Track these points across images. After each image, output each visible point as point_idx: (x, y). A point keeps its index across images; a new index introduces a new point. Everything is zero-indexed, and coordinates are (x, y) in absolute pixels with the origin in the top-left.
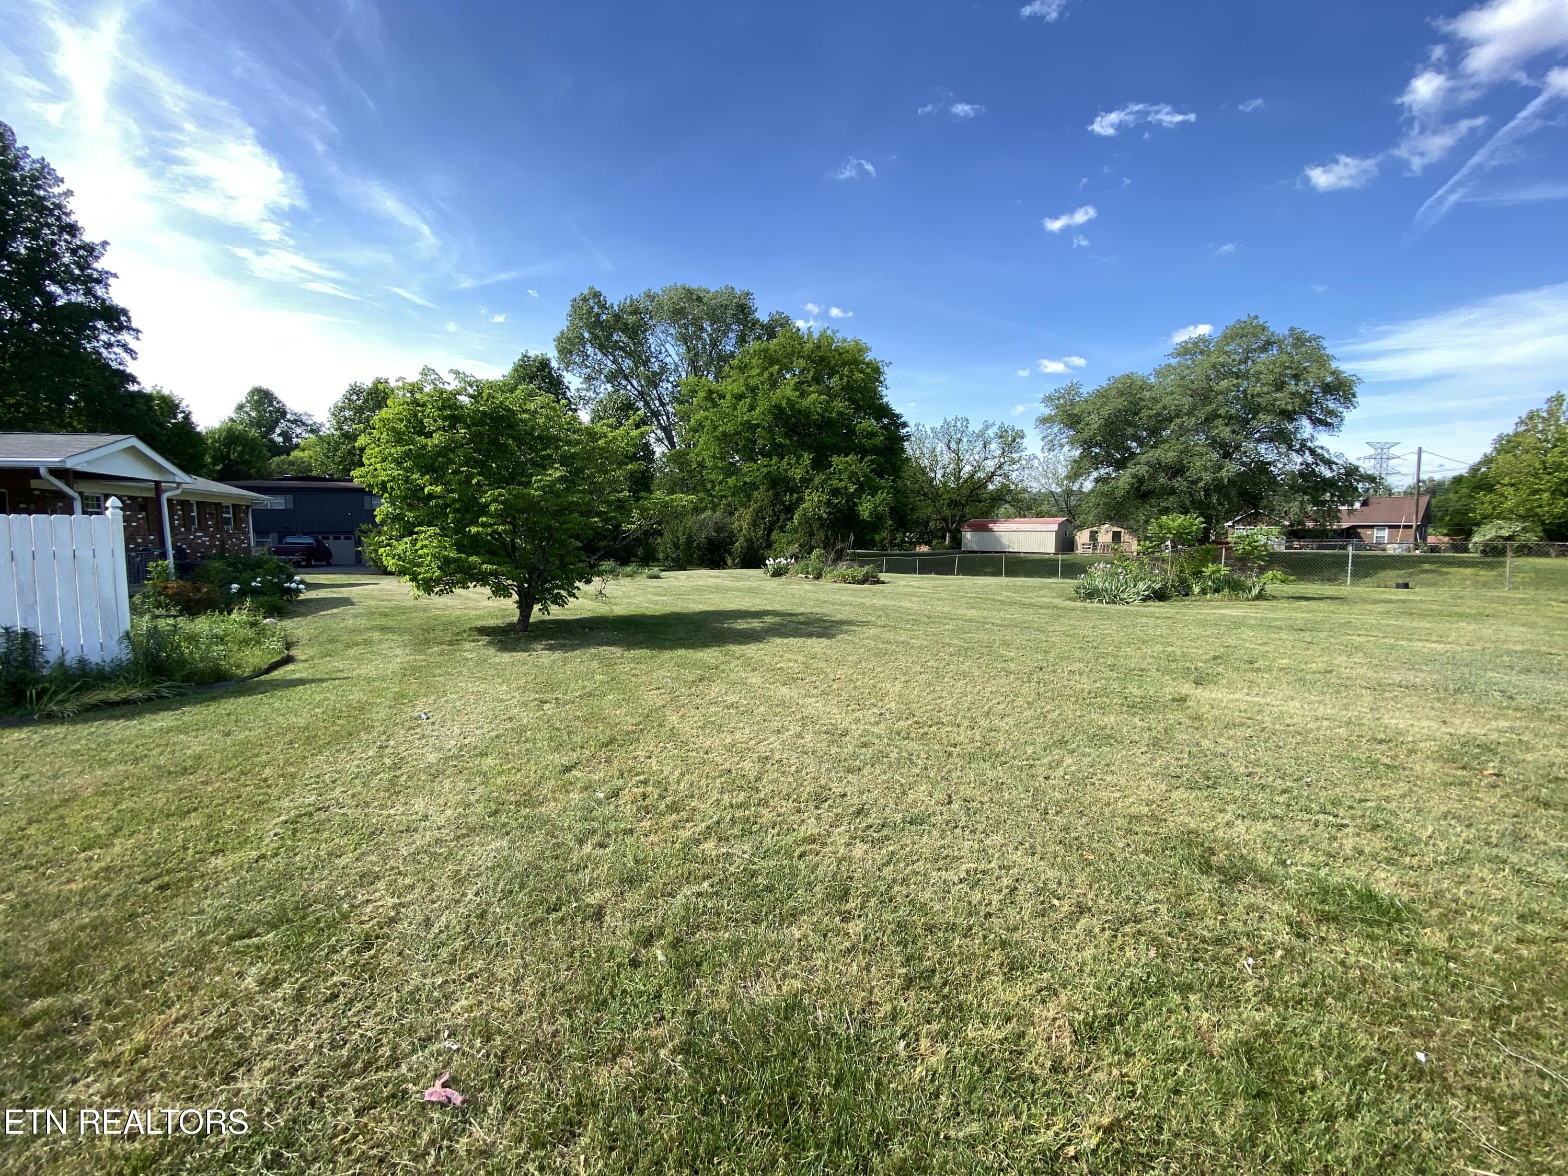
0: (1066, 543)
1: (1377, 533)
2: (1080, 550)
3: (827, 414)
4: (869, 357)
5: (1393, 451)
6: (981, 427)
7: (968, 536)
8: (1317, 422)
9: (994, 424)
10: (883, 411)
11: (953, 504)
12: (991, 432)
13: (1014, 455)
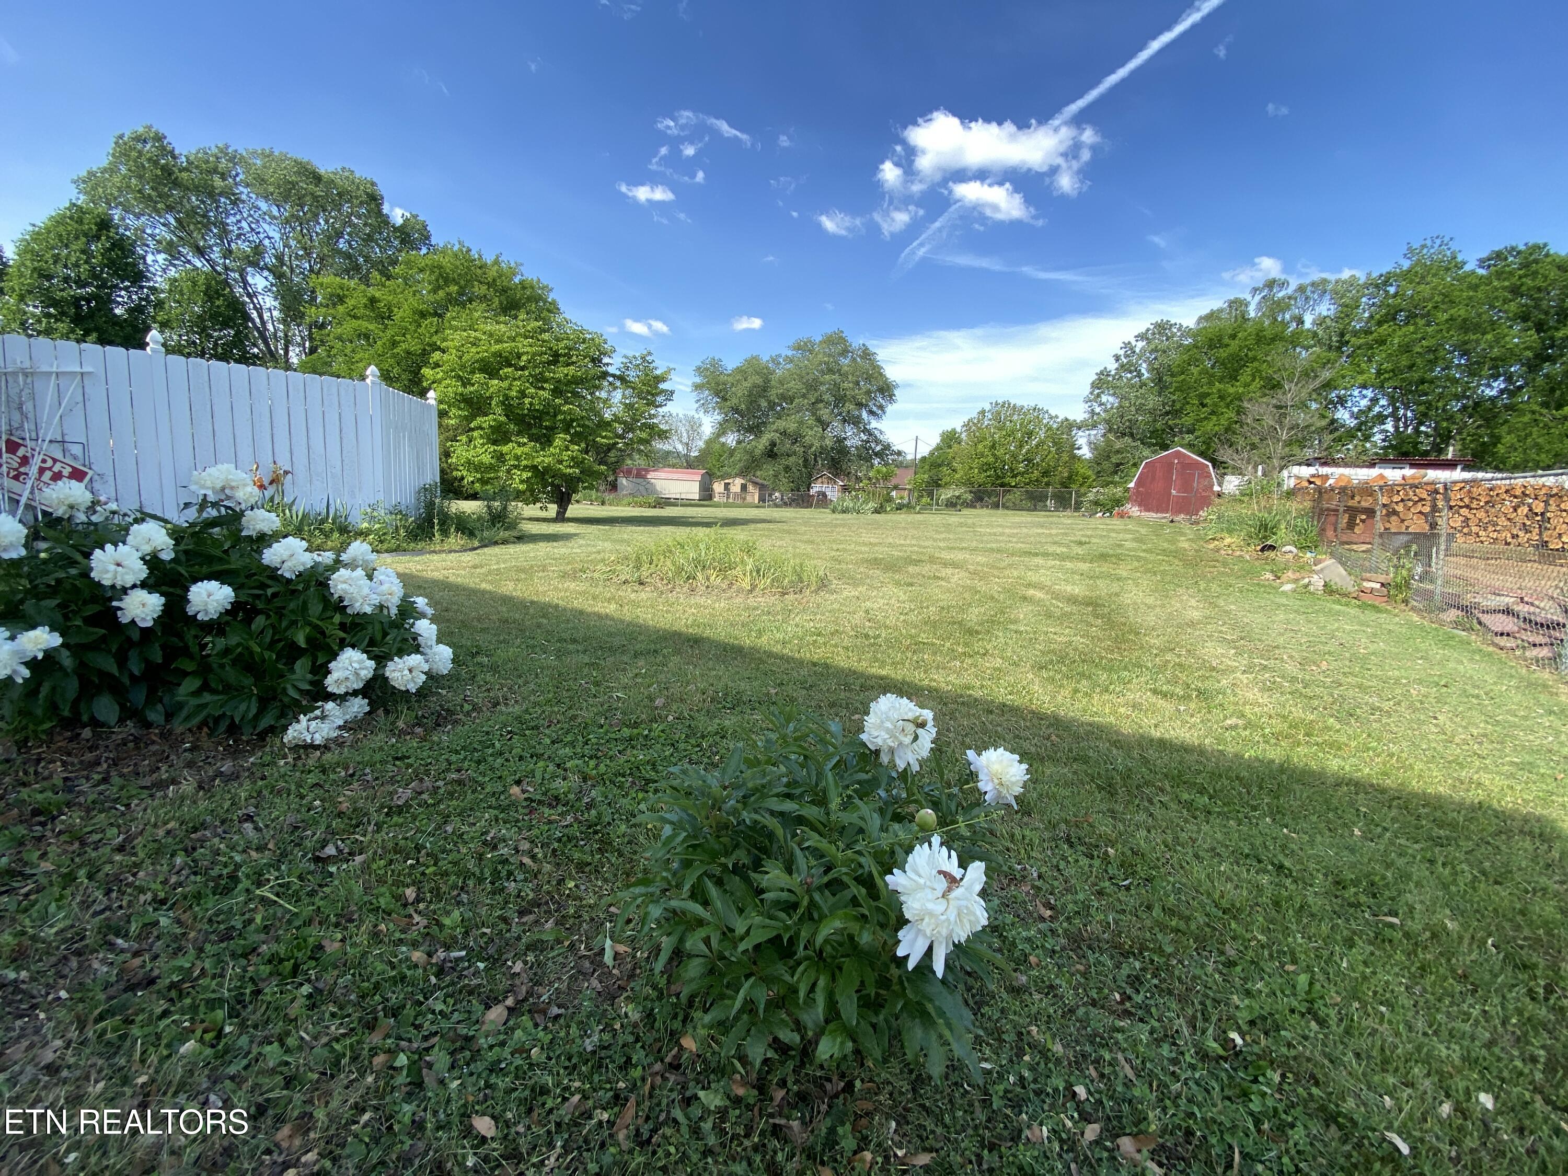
0: (706, 491)
2: (716, 498)
7: (624, 481)
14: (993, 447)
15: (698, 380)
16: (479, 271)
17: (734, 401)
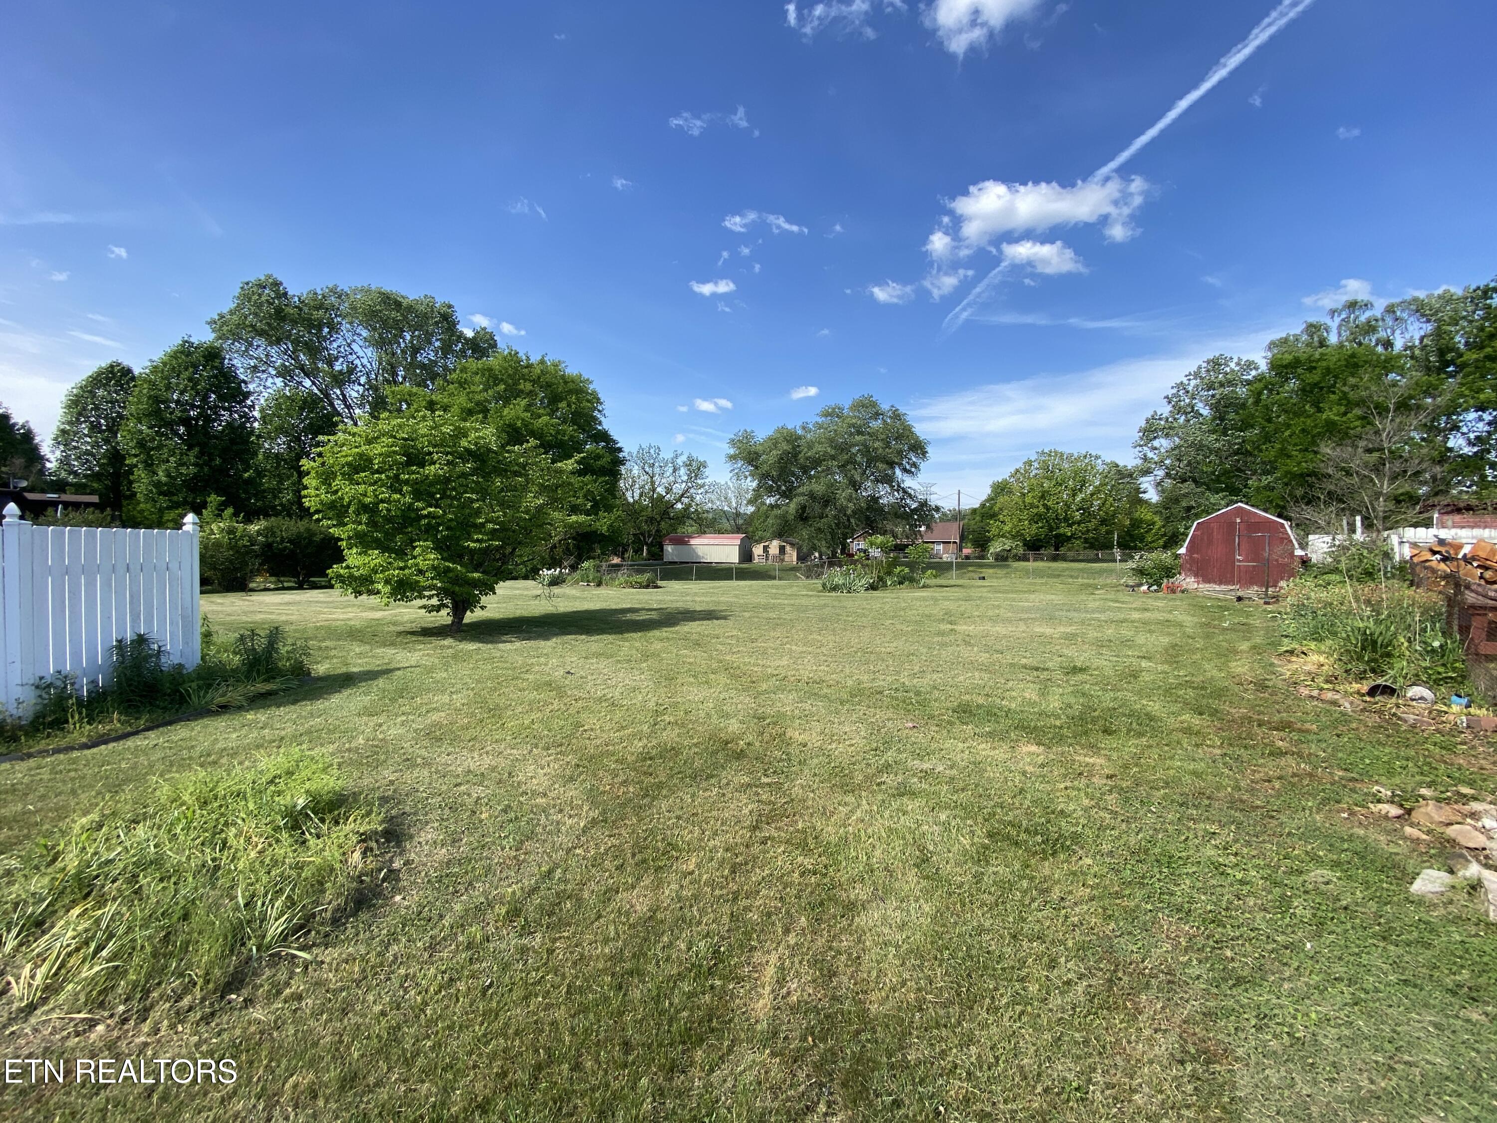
0: (746, 555)
1: (936, 547)
2: (756, 560)
3: (559, 437)
4: (591, 387)
5: (933, 489)
6: (672, 455)
7: (669, 549)
8: (905, 470)
9: (682, 454)
10: (604, 436)
11: (651, 520)
12: (680, 461)
13: (699, 481)
14: (1043, 497)
15: (732, 451)
16: (526, 371)
17: (765, 468)
